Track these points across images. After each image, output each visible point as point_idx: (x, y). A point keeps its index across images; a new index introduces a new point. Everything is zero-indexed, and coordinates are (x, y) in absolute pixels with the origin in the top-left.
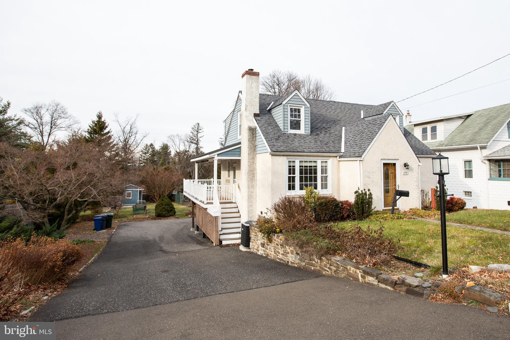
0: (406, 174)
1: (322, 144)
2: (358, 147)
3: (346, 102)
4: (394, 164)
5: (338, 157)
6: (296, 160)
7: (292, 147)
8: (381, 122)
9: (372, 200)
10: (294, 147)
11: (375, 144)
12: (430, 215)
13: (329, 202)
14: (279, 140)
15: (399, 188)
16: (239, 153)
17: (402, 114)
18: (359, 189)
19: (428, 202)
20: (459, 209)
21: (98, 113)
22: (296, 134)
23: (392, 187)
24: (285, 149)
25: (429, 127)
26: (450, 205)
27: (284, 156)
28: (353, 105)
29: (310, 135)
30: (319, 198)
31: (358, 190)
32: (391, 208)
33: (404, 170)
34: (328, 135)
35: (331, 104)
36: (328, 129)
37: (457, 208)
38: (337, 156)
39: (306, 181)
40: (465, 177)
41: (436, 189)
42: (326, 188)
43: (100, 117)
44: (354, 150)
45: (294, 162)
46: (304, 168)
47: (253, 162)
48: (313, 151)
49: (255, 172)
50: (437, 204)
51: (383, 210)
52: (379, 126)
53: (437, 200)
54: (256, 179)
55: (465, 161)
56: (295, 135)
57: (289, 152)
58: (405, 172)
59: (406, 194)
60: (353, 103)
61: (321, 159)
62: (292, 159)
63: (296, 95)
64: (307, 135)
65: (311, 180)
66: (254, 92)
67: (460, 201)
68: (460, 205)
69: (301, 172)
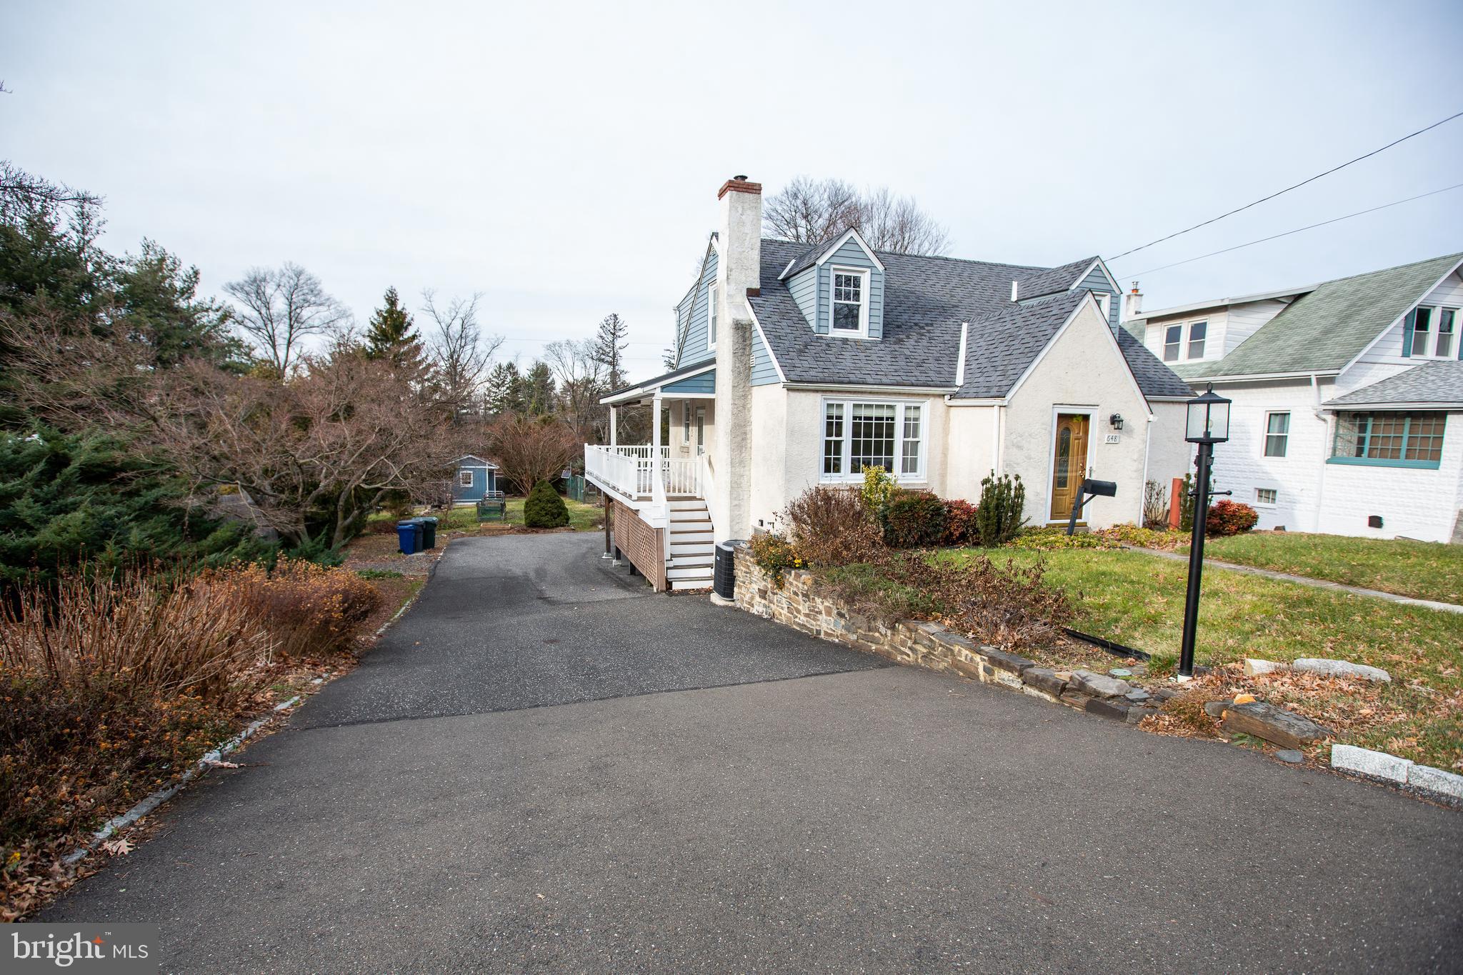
0: (1114, 442)
1: (909, 364)
2: (998, 373)
4: (1086, 417)
5: (947, 397)
6: (845, 403)
7: (837, 371)
8: (1063, 311)
9: (1022, 501)
10: (843, 371)
12: (1162, 540)
13: (918, 503)
14: (806, 354)
15: (1093, 474)
16: (710, 384)
17: (1118, 292)
18: (993, 475)
19: (1160, 511)
20: (1238, 529)
22: (847, 340)
23: (1074, 474)
24: (819, 374)
25: (1186, 326)
26: (1216, 521)
27: (817, 391)
28: (991, 266)
29: (882, 342)
30: (896, 493)
31: (991, 477)
32: (1068, 521)
33: (1109, 431)
34: (924, 342)
35: (936, 265)
36: (926, 328)
37: (1234, 528)
38: (944, 395)
39: (867, 452)
40: (1266, 455)
41: (1185, 480)
42: (914, 469)
44: (988, 379)
45: (840, 406)
46: (863, 421)
47: (744, 407)
48: (888, 381)
49: (748, 428)
50: (1183, 518)
51: (1048, 525)
52: (1056, 322)
53: (1184, 506)
54: (749, 445)
55: (1270, 415)
56: (845, 341)
57: (830, 382)
58: (1110, 437)
59: (1108, 490)
61: (905, 402)
62: (835, 399)
63: (851, 241)
64: (875, 343)
65: (878, 452)
66: (748, 236)
67: (1245, 511)
68: (1243, 521)
69: (856, 430)
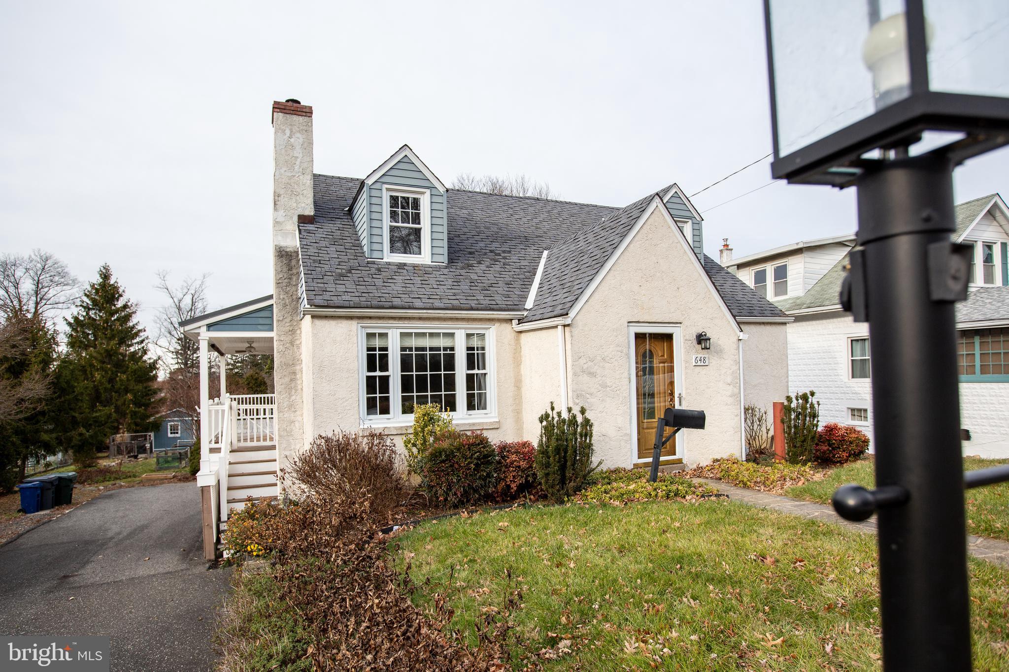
0: (702, 364)
1: (472, 288)
2: (565, 291)
3: (568, 201)
4: (669, 337)
5: (515, 322)
6: (390, 332)
7: (380, 295)
8: (631, 218)
9: (590, 440)
10: (387, 295)
11: (608, 277)
12: (768, 479)
13: (459, 449)
14: (345, 278)
15: (683, 402)
16: (268, 321)
17: (699, 219)
18: (553, 409)
19: (764, 437)
20: (849, 456)
21: (102, 268)
22: (405, 264)
23: (662, 404)
24: (353, 299)
25: (770, 269)
26: (825, 448)
27: (351, 318)
28: (582, 206)
29: (446, 267)
30: (453, 435)
31: (550, 412)
32: (650, 460)
33: (697, 352)
34: (497, 268)
35: (527, 204)
36: (503, 255)
37: (845, 454)
38: (511, 320)
39: (422, 387)
40: (853, 377)
41: (786, 403)
42: (482, 406)
43: (105, 275)
44: (555, 298)
45: (384, 336)
46: (414, 353)
47: (292, 343)
48: (442, 305)
49: (298, 367)
50: (789, 447)
51: (636, 466)
52: (623, 230)
53: (789, 434)
54: (300, 387)
55: (852, 341)
56: (402, 266)
57: (367, 307)
58: (698, 359)
59: (696, 421)
60: (586, 203)
61: (465, 329)
62: (377, 327)
63: (405, 160)
64: (438, 268)
65: (436, 387)
66: (299, 160)
67: (853, 435)
68: (853, 446)
69: (406, 364)
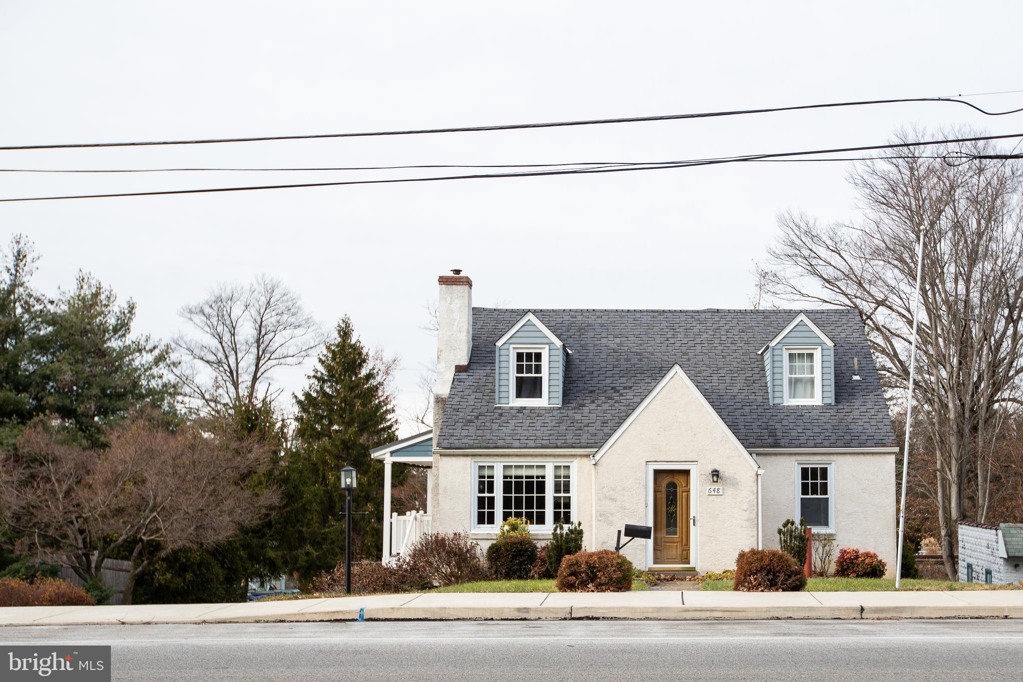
0: (716, 493)
4: (687, 473)
6: (495, 465)
7: (490, 437)
10: (495, 437)
11: (630, 429)
14: (471, 424)
15: (697, 523)
16: (429, 449)
22: (525, 408)
27: (467, 455)
34: (606, 406)
36: (621, 391)
39: (519, 505)
45: (491, 467)
46: (513, 480)
51: (651, 569)
56: (522, 409)
57: (477, 448)
58: (712, 490)
61: (553, 462)
62: (486, 462)
63: (529, 323)
64: (553, 409)
65: (529, 505)
69: (507, 487)
